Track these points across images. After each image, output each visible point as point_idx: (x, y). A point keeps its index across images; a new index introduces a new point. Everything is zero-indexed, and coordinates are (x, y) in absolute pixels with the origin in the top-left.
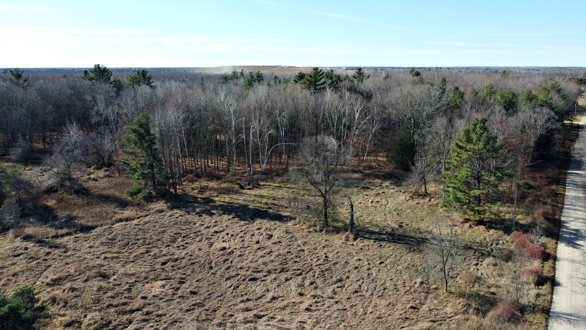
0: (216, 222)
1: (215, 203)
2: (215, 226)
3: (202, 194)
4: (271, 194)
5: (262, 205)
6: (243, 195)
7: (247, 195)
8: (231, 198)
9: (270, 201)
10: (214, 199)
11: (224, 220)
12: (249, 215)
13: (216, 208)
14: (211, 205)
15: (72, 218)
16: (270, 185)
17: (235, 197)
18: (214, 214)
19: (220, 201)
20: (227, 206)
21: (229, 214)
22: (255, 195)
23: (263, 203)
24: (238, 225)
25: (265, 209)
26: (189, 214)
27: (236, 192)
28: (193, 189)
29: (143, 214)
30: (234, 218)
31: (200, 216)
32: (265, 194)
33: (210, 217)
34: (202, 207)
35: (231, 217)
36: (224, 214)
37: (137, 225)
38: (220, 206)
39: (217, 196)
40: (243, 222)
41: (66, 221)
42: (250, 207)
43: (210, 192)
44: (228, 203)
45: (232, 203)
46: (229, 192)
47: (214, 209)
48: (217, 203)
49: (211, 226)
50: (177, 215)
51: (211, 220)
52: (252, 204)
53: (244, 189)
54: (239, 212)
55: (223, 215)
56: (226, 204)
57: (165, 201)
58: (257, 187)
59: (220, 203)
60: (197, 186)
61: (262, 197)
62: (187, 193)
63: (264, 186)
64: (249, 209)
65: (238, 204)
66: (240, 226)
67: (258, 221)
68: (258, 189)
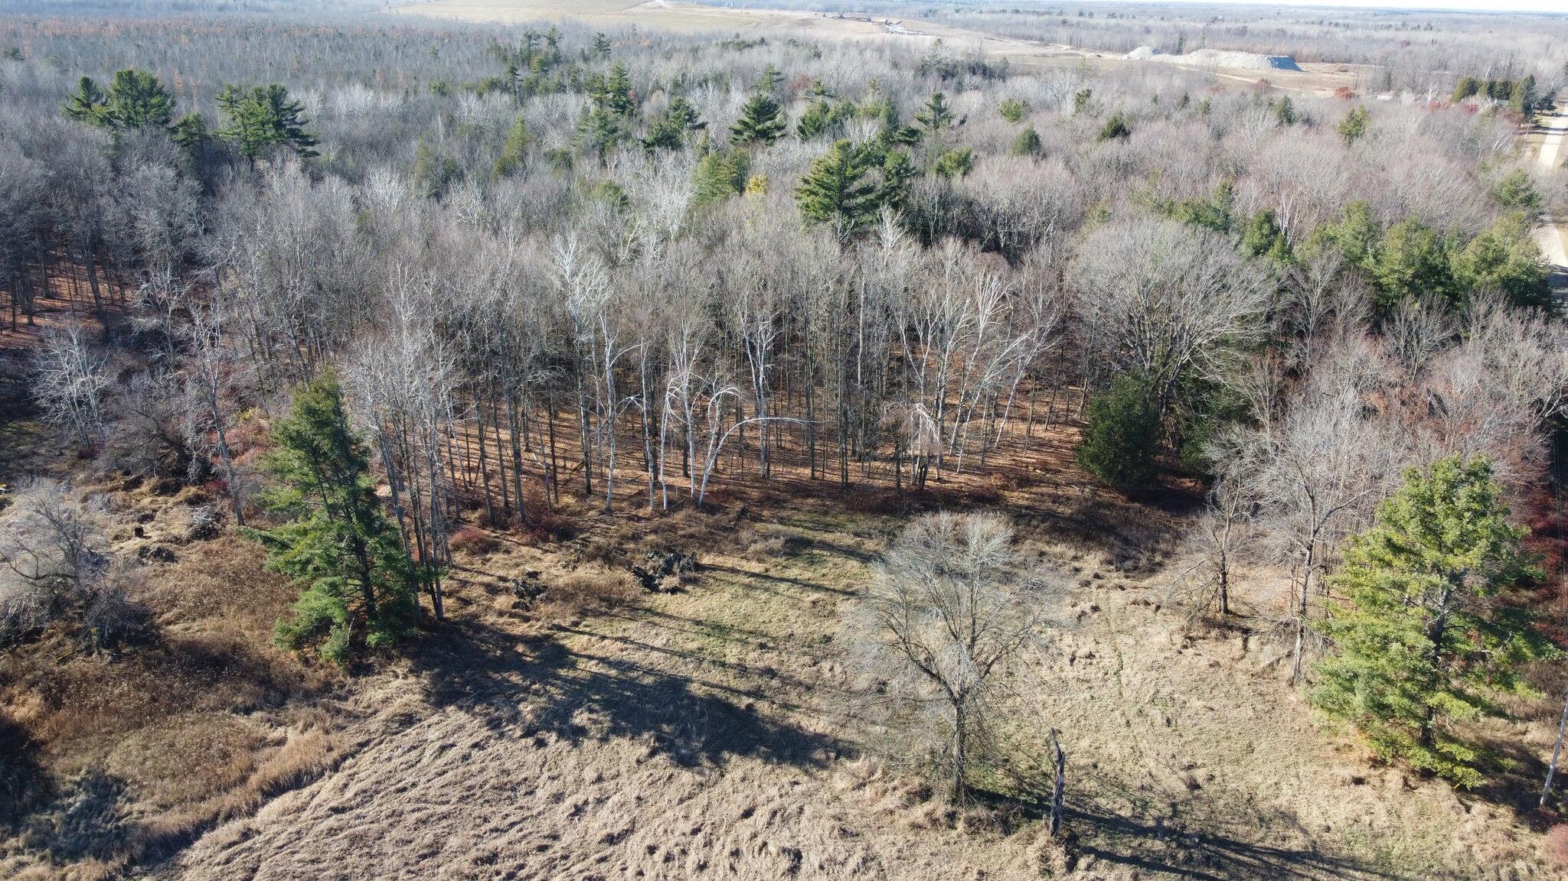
0: (600, 779)
1: (573, 666)
2: (600, 801)
3: (527, 620)
4: (746, 617)
5: (731, 680)
6: (657, 619)
7: (673, 624)
8: (624, 640)
9: (753, 658)
10: (567, 643)
11: (623, 769)
12: (699, 734)
13: (582, 692)
14: (565, 680)
15: (107, 786)
16: (733, 571)
17: (634, 629)
18: (582, 731)
19: (591, 658)
20: (620, 683)
21: (635, 734)
22: (698, 623)
23: (731, 666)
24: (672, 792)
25: (746, 701)
26: (502, 735)
27: (634, 610)
28: (492, 590)
29: (348, 739)
30: (653, 753)
31: (541, 744)
32: (727, 619)
33: (575, 752)
34: (536, 693)
35: (644, 751)
36: (616, 731)
37: (336, 810)
38: (597, 682)
39: (576, 624)
40: (686, 777)
41: (89, 810)
42: (696, 689)
43: (551, 608)
44: (618, 665)
45: (632, 667)
46: (611, 606)
47: (580, 705)
48: (582, 664)
49: (586, 803)
50: (464, 743)
51: (581, 766)
52: (697, 668)
53: (655, 589)
54: (663, 722)
55: (615, 741)
56: (613, 672)
57: (409, 663)
58: (694, 581)
59: (593, 667)
60: (501, 573)
61: (720, 630)
62: (476, 616)
63: (718, 574)
64: (693, 699)
65: (649, 672)
66: (681, 801)
67: (738, 766)
68: (699, 591)
